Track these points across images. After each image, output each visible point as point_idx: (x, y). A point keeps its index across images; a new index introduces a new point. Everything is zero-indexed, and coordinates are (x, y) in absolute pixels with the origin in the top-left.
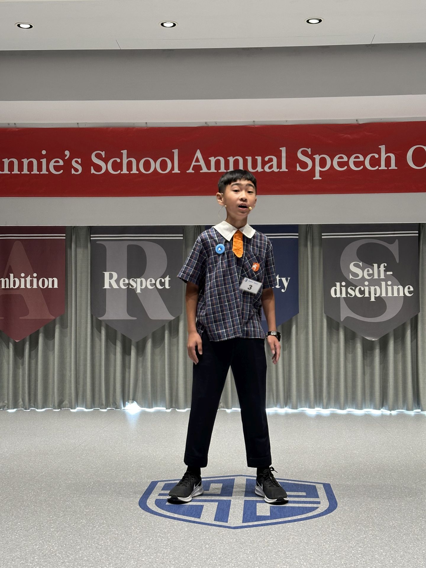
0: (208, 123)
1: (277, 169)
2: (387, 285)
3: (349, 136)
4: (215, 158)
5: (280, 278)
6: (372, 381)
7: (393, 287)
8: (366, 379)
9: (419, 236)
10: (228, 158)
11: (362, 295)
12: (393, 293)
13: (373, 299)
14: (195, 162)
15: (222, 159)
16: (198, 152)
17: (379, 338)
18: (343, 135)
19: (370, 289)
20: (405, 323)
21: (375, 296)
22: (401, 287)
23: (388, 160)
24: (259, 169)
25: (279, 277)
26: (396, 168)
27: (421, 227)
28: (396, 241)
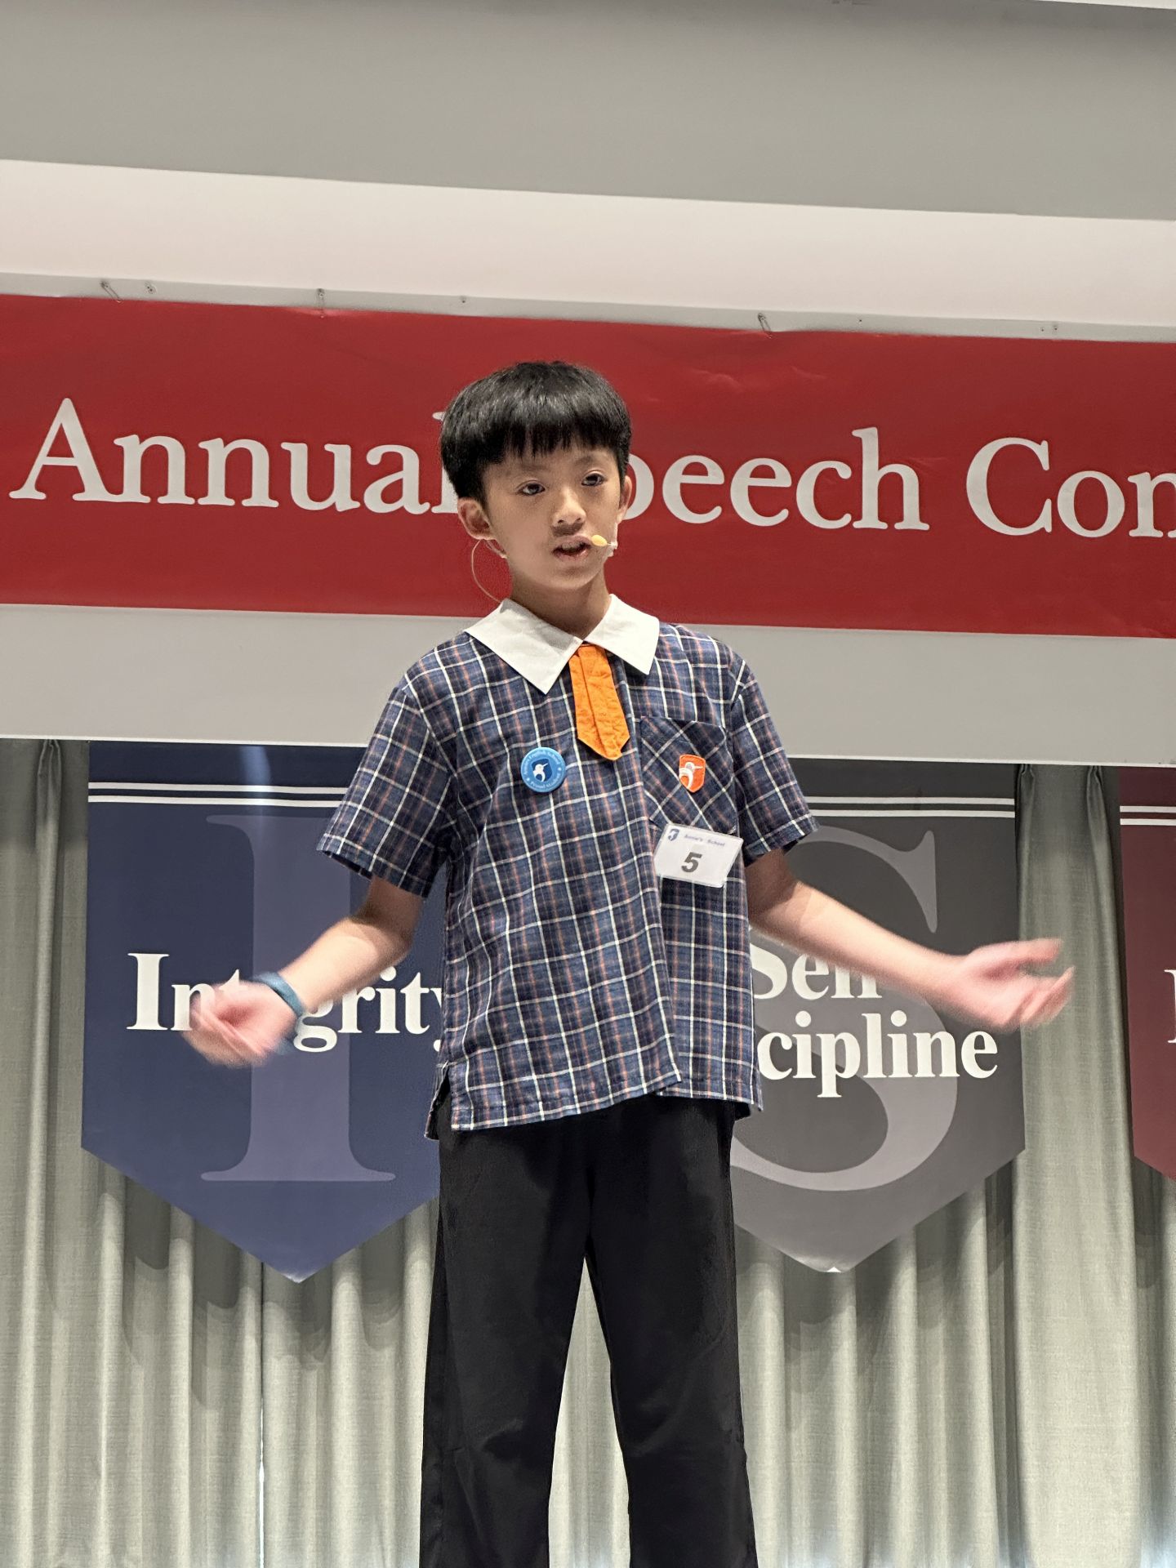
0: (112, 285)
1: (422, 501)
2: (887, 1028)
3: (726, 376)
4: (142, 440)
5: (426, 990)
6: (823, 1460)
7: (915, 1038)
8: (795, 1453)
9: (1018, 820)
10: (202, 445)
11: (781, 1069)
12: (912, 1065)
13: (829, 1090)
14: (51, 454)
15: (175, 450)
16: (67, 406)
17: (855, 1264)
18: (706, 372)
19: (816, 1044)
20: (963, 1194)
21: (837, 1076)
22: (947, 1040)
23: (891, 489)
24: (341, 499)
25: (423, 985)
26: (925, 527)
27: (1023, 784)
28: (927, 834)
